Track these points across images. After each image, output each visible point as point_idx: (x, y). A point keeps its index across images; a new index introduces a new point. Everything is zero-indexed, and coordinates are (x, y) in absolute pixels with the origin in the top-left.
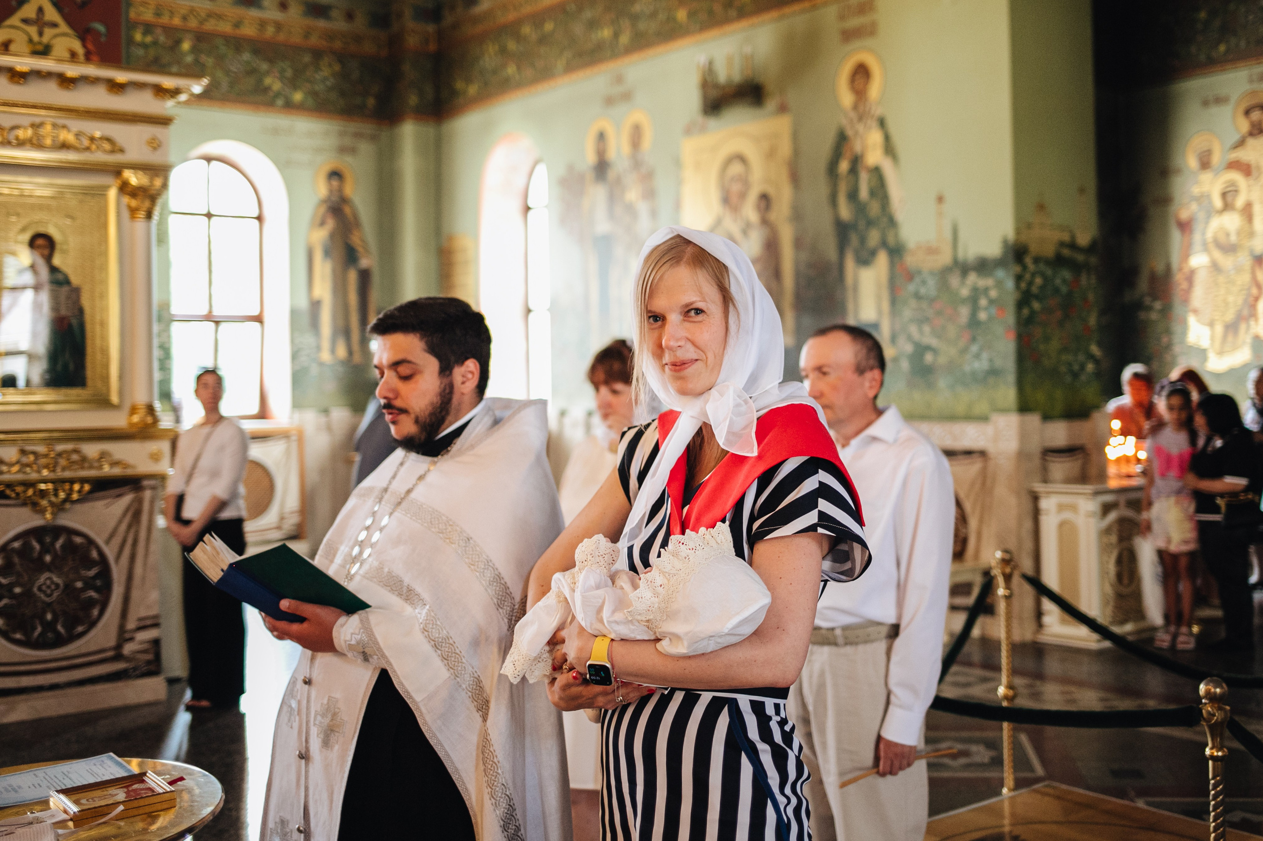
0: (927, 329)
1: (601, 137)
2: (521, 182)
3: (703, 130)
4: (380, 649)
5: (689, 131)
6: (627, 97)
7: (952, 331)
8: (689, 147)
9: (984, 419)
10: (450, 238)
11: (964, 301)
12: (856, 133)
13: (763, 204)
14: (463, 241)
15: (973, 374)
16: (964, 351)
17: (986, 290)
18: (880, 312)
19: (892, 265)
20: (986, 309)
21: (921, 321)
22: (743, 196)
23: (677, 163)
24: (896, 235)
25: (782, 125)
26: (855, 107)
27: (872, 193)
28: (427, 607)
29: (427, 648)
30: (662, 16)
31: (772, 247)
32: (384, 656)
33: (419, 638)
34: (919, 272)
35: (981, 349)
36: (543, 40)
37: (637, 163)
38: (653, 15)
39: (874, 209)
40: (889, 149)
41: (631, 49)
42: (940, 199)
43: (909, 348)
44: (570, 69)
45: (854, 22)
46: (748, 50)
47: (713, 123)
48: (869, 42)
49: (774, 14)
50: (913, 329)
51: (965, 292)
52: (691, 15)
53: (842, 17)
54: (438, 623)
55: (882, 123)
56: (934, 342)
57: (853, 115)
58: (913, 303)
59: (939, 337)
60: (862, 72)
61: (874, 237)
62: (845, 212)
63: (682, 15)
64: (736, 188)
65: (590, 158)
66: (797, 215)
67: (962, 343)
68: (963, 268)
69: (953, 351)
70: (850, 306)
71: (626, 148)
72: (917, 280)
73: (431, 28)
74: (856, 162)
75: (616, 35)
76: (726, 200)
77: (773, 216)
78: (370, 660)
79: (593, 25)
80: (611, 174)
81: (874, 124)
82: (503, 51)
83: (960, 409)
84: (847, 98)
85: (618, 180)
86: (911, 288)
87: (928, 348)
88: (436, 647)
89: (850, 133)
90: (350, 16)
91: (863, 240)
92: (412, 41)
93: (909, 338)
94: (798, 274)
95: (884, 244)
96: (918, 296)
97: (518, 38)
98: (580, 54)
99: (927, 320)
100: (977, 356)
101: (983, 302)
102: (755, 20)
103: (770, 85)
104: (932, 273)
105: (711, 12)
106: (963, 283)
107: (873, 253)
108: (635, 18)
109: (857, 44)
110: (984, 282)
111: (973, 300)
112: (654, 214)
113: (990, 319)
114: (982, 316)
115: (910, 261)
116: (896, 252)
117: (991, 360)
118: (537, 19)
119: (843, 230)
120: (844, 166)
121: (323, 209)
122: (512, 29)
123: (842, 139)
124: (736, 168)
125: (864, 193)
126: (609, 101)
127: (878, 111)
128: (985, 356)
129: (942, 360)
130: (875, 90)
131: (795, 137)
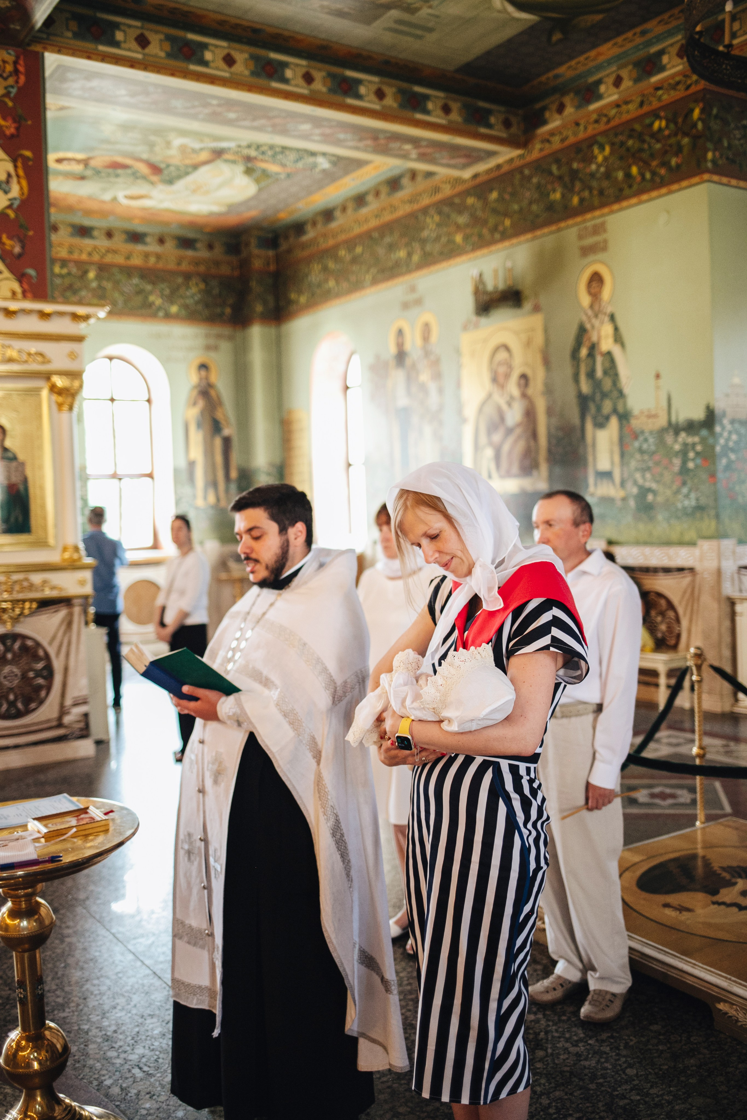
0: (648, 475)
1: (400, 333)
2: (342, 368)
3: (476, 326)
4: (248, 718)
5: (465, 328)
6: (418, 302)
7: (667, 477)
8: (466, 339)
9: (692, 544)
10: (290, 412)
11: (677, 454)
12: (593, 327)
13: (523, 382)
14: (299, 415)
15: (685, 508)
16: (677, 492)
17: (694, 445)
18: (612, 463)
19: (621, 428)
20: (693, 460)
21: (644, 470)
22: (507, 376)
23: (458, 352)
24: (625, 404)
25: (537, 321)
26: (591, 306)
27: (605, 373)
28: (279, 690)
29: (279, 717)
30: (444, 240)
31: (530, 414)
32: (251, 723)
33: (273, 710)
34: (642, 432)
35: (690, 491)
36: (355, 260)
37: (427, 353)
38: (438, 238)
39: (607, 384)
40: (618, 338)
41: (420, 266)
42: (658, 376)
43: (635, 490)
44: (375, 282)
45: (590, 241)
46: (509, 264)
47: (483, 321)
48: (600, 256)
49: (529, 236)
50: (638, 476)
51: (677, 447)
52: (466, 238)
53: (580, 237)
54: (287, 700)
55: (612, 318)
56: (654, 486)
57: (590, 312)
58: (638, 456)
59: (658, 482)
60: (596, 279)
61: (607, 406)
62: (585, 387)
63: (459, 238)
64: (502, 370)
65: (393, 349)
66: (549, 390)
67: (675, 487)
68: (676, 429)
69: (669, 493)
70: (590, 459)
71: (419, 342)
72: (641, 438)
73: (271, 253)
74: (593, 348)
75: (410, 255)
76: (495, 380)
77: (530, 391)
78: (243, 725)
79: (392, 247)
80: (408, 362)
81: (607, 319)
82: (325, 269)
83: (674, 536)
84: (585, 300)
85: (414, 366)
86: (636, 444)
87: (649, 490)
88: (285, 715)
89: (588, 326)
90: (210, 247)
91: (599, 408)
92: (257, 264)
93: (635, 483)
94: (550, 436)
95: (615, 411)
96: (641, 451)
97: (336, 258)
98: (382, 271)
99: (648, 469)
100: (687, 496)
101: (691, 455)
102: (515, 241)
103: (527, 292)
104: (651, 433)
105: (480, 236)
106: (676, 441)
107: (607, 418)
108: (423, 242)
109: (591, 258)
110: (690, 440)
111: (684, 453)
112: (441, 391)
113: (697, 467)
114: (691, 465)
115: (635, 423)
116: (624, 417)
117: (697, 499)
118: (350, 244)
119: (583, 401)
120: (584, 352)
121: (195, 393)
122: (331, 252)
123: (582, 331)
124: (502, 355)
125: (599, 373)
126: (406, 306)
127: (609, 310)
128: (693, 495)
129: (660, 499)
130: (606, 293)
131: (546, 330)
